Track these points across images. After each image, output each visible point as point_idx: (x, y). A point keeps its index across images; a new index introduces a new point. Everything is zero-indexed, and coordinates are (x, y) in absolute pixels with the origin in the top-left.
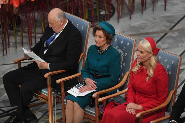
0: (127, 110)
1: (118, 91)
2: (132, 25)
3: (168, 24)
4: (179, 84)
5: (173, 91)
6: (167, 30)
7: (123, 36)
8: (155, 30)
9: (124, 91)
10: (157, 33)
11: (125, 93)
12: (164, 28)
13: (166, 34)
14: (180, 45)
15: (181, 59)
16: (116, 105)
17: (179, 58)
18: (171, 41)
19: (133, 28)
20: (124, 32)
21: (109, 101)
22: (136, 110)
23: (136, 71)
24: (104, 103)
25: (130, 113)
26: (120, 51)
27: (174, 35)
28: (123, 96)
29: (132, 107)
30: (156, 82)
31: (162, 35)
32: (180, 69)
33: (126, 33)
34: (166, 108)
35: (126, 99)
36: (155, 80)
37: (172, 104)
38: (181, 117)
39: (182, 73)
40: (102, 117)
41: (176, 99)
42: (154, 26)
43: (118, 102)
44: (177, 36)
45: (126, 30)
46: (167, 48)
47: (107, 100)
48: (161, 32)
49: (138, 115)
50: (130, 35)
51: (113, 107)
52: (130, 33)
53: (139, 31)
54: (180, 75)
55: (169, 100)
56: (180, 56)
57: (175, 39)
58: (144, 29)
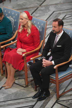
0: (17, 52)
1: (12, 42)
2: (18, 4)
3: (39, 2)
4: (46, 36)
5: (43, 41)
6: (38, 5)
7: (14, 10)
8: (31, 6)
9: (15, 41)
10: (32, 8)
11: (16, 42)
12: (37, 5)
13: (38, 8)
14: (46, 14)
15: (47, 22)
16: (11, 50)
17: (46, 22)
18: (40, 12)
19: (19, 5)
20: (13, 8)
21: (7, 47)
22: (22, 52)
23: (21, 31)
24: (4, 49)
25: (19, 54)
26: (12, 19)
27: (42, 9)
28: (15, 44)
29: (20, 51)
30: (33, 36)
31: (36, 8)
32: (46, 28)
33: (15, 8)
34: (39, 51)
35: (16, 46)
36: (32, 36)
37: (43, 48)
38: (47, 55)
39: (47, 30)
40: (3, 57)
41: (45, 45)
42: (31, 4)
43: (12, 48)
44: (44, 9)
45: (15, 6)
46: (39, 16)
47: (5, 47)
48: (35, 7)
49: (24, 55)
50: (17, 10)
51: (9, 51)
52: (17, 8)
53: (22, 7)
54: (46, 31)
55: (41, 46)
56: (46, 20)
57: (43, 11)
58: (25, 6)
